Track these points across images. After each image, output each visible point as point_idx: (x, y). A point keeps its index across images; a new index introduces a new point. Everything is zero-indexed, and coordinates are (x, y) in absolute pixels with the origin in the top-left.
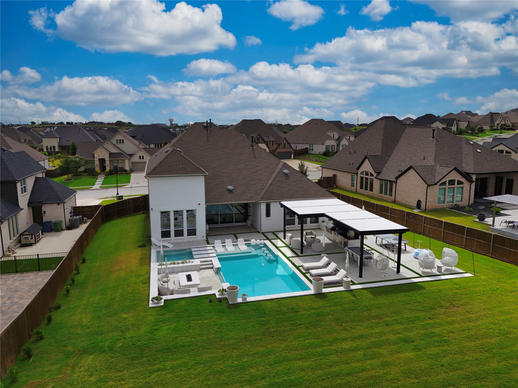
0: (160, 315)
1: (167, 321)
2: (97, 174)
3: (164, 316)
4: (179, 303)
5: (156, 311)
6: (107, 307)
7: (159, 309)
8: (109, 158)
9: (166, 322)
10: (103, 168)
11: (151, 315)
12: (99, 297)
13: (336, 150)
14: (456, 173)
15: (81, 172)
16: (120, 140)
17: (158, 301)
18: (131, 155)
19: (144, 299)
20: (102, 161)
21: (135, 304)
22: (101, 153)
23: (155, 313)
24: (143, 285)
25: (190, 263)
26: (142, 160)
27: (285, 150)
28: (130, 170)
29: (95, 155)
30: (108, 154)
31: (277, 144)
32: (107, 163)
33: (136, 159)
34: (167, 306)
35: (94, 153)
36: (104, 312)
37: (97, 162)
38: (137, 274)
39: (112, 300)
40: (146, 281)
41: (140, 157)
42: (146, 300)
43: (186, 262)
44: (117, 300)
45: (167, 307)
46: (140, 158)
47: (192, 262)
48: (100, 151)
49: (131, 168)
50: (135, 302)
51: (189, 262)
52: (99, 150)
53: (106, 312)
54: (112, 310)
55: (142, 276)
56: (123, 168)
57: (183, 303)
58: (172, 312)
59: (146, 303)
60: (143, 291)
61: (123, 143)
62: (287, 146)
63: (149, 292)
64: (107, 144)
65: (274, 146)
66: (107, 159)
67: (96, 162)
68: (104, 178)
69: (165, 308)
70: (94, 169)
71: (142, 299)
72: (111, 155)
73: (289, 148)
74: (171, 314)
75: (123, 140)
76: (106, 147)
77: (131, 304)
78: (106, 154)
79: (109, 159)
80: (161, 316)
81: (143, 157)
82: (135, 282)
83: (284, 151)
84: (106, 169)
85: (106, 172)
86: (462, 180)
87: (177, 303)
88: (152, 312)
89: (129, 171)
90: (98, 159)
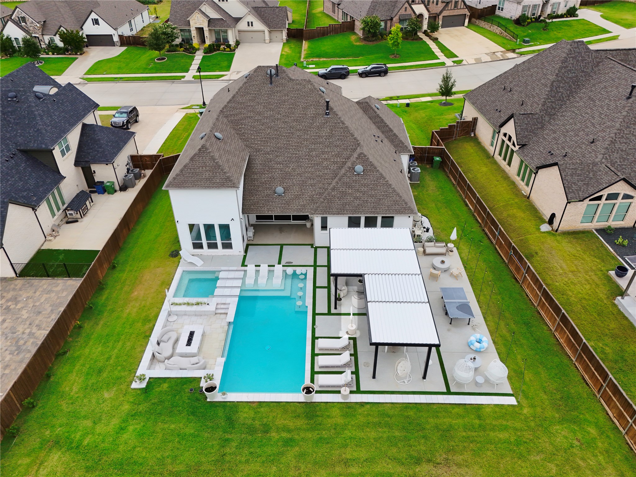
2: (195, 50)
8: (208, 26)
10: (202, 42)
13: (539, 12)
15: (177, 45)
18: (238, 20)
20: (200, 30)
22: (198, 21)
26: (250, 28)
27: (456, 12)
28: (235, 44)
29: (191, 23)
30: (207, 21)
31: (444, 2)
32: (206, 33)
33: (242, 26)
35: (189, 21)
37: (194, 33)
41: (248, 23)
46: (249, 25)
52: (195, 16)
56: (226, 40)
62: (459, 5)
64: (205, 6)
65: (439, 6)
66: (206, 29)
67: (192, 32)
68: (202, 57)
70: (191, 43)
72: (211, 21)
73: (463, 8)
76: (203, 9)
78: (203, 21)
79: (208, 29)
81: (252, 23)
83: (455, 14)
84: (205, 42)
85: (205, 48)
89: (233, 46)
90: (194, 29)
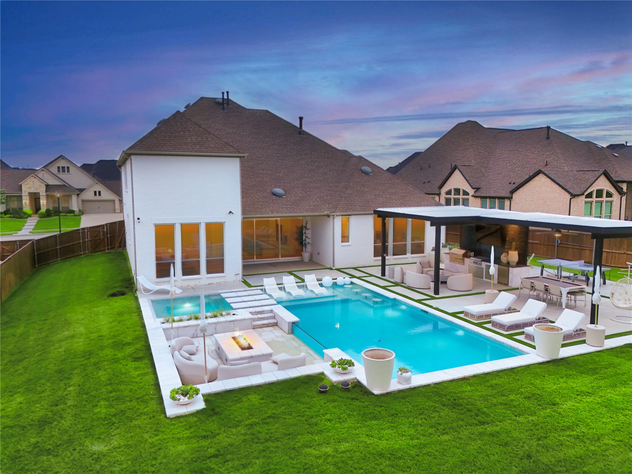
0: (205, 437)
1: (232, 453)
2: (26, 216)
3: (215, 440)
4: (244, 399)
5: (190, 427)
6: (43, 423)
7: (195, 419)
8: (46, 192)
9: (229, 457)
10: (37, 208)
11: (179, 439)
12: (19, 399)
14: (605, 179)
16: (63, 168)
17: (189, 398)
18: (81, 190)
19: (147, 397)
21: (123, 412)
22: (33, 185)
23: (187, 433)
24: (136, 363)
25: (229, 316)
28: (80, 211)
29: (24, 188)
30: (45, 187)
32: (43, 199)
33: (89, 195)
34: (217, 410)
35: (21, 186)
36: (33, 440)
38: (115, 342)
39: (57, 405)
40: (140, 355)
42: (152, 399)
43: (222, 315)
44: (70, 403)
45: (216, 414)
46: (95, 194)
47: (234, 314)
48: (31, 181)
49: (81, 208)
50: (123, 407)
51: (228, 314)
52: (29, 180)
53: (38, 439)
54: (56, 433)
55: (128, 344)
56: (68, 207)
57: (254, 398)
58: (237, 426)
59: (153, 405)
60: (138, 376)
61: (68, 171)
63: (157, 378)
64: (43, 172)
66: (43, 195)
67: (24, 198)
68: (37, 221)
69: (211, 416)
70: (21, 209)
71: (140, 395)
72: (49, 187)
74: (234, 431)
75: (68, 168)
76: (40, 175)
77: (113, 410)
78: (40, 186)
80: (209, 441)
81: (100, 192)
82: (115, 357)
84: (40, 209)
85: (41, 214)
86: (612, 190)
87: (239, 401)
88: (179, 430)
89: (78, 212)
